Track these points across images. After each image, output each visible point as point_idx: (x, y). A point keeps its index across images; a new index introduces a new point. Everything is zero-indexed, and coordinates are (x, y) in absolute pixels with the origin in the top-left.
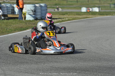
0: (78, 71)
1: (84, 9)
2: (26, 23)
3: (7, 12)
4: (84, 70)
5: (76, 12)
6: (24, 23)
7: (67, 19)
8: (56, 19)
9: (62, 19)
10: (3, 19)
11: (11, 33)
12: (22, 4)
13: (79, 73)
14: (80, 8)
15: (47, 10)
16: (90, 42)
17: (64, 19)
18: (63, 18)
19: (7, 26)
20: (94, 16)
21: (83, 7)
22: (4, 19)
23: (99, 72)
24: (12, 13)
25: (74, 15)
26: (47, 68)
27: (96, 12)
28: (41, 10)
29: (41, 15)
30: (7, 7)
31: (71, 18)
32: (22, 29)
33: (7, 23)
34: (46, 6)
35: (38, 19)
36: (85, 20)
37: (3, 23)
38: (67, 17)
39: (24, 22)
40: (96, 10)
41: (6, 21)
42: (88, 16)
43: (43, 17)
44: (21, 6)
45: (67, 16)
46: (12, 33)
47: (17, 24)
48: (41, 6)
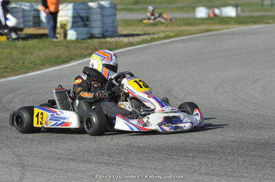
0: (190, 154)
1: (201, 11)
2: (67, 47)
3: (24, 21)
4: (205, 152)
5: (184, 19)
6: (63, 48)
7: (162, 35)
8: (138, 35)
9: (152, 36)
10: (14, 39)
11: (34, 69)
12: (54, 4)
13: (193, 157)
14: (193, 9)
15: (115, 15)
16: (217, 86)
17: (156, 36)
18: (154, 34)
19: (23, 54)
20: (225, 27)
21: (199, 6)
22: (18, 39)
23: (238, 155)
24: (34, 23)
25: (179, 25)
26: (118, 149)
27: (230, 18)
28: (103, 16)
29: (102, 27)
30: (23, 10)
31: (172, 32)
32: (59, 60)
33: (24, 48)
34: (113, 7)
35: (97, 36)
36: (204, 36)
37: (16, 47)
38: (163, 31)
39: (63, 45)
40: (230, 12)
41: (21, 43)
42: (212, 27)
43: (107, 31)
44: (52, 8)
45: (163, 28)
46: (38, 70)
47: (48, 48)
48: (102, 7)
